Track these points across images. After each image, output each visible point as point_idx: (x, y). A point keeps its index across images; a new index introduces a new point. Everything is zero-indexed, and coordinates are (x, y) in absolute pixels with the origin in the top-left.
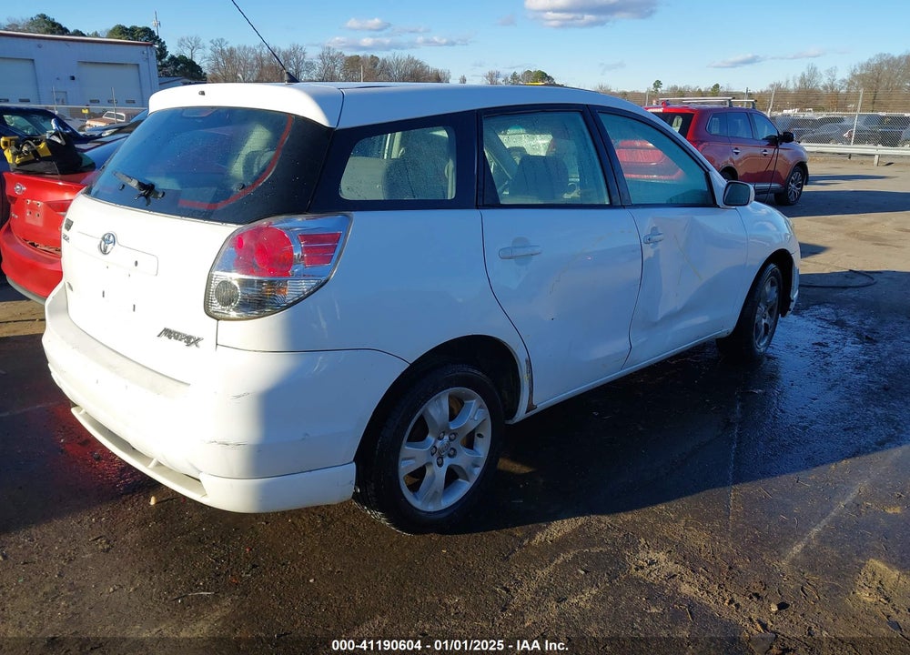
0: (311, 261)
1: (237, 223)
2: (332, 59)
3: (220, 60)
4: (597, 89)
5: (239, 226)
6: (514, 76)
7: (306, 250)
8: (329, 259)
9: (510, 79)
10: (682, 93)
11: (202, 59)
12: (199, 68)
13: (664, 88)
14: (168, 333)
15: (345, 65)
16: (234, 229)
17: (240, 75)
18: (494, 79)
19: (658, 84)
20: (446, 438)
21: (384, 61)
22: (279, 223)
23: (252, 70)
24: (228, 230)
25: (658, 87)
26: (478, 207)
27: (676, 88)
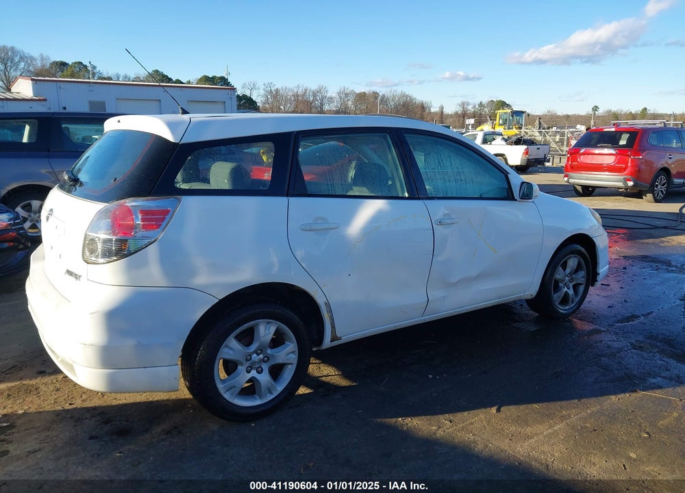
0: (144, 227)
1: (105, 202)
2: (347, 95)
3: (269, 97)
4: (546, 113)
5: (106, 204)
6: (481, 104)
7: (143, 220)
8: (158, 226)
9: (477, 106)
10: (616, 116)
11: (257, 97)
12: (255, 102)
13: (600, 112)
14: (70, 273)
15: (355, 99)
16: (103, 206)
17: (282, 107)
18: (465, 106)
19: (596, 108)
20: (261, 356)
21: (384, 96)
22: (130, 203)
23: (291, 104)
24: (100, 206)
25: (596, 110)
26: (287, 195)
27: (610, 111)
